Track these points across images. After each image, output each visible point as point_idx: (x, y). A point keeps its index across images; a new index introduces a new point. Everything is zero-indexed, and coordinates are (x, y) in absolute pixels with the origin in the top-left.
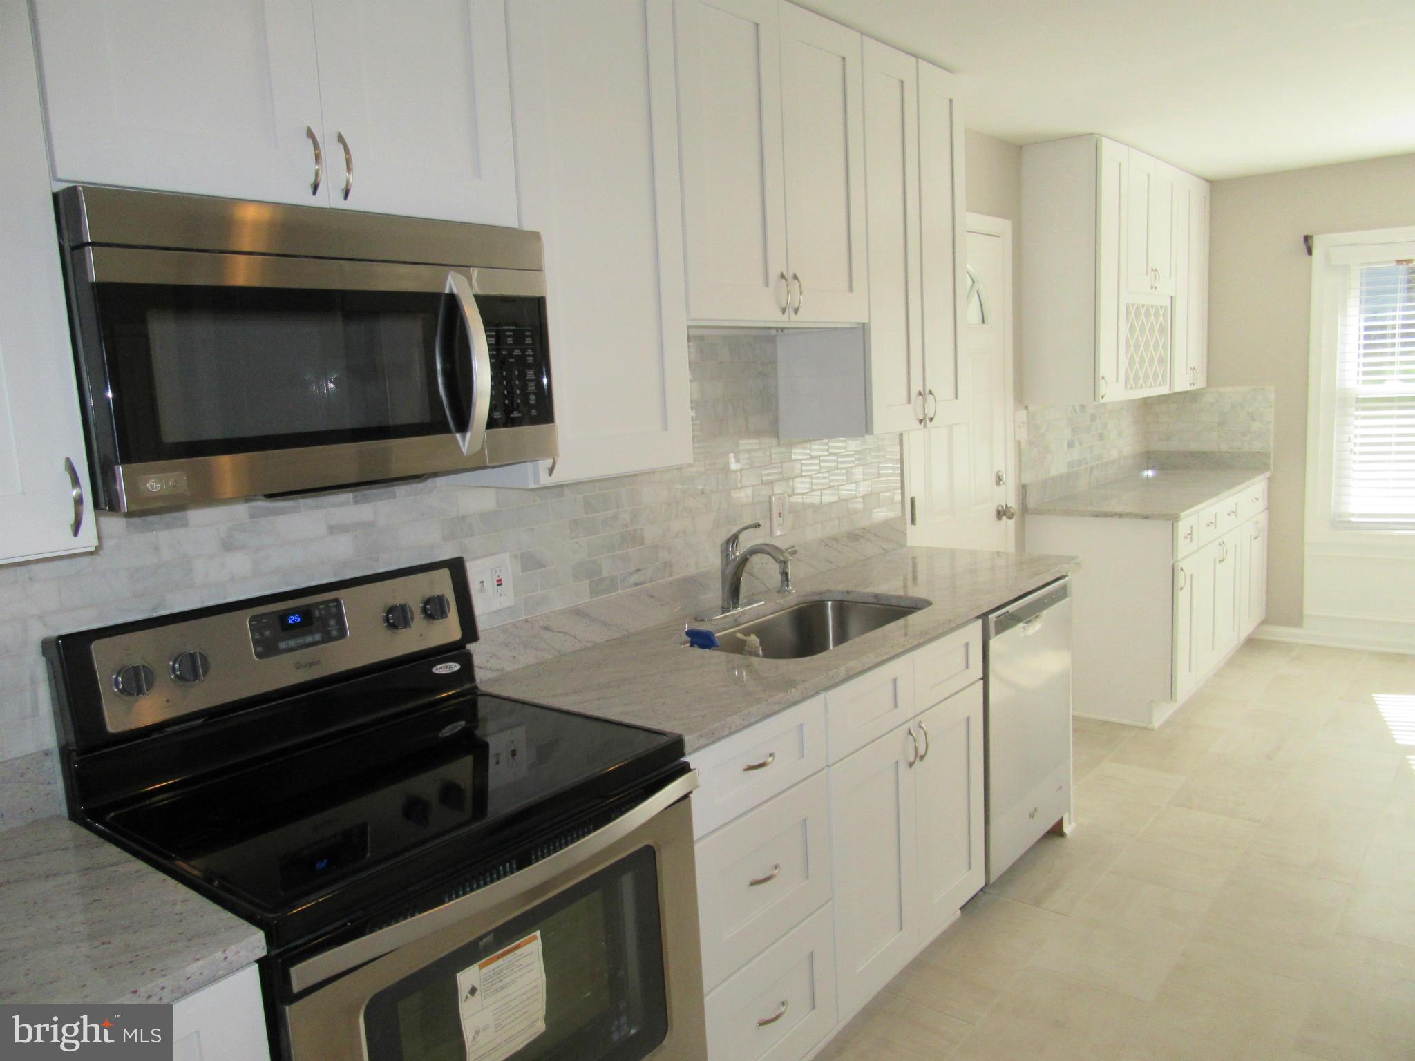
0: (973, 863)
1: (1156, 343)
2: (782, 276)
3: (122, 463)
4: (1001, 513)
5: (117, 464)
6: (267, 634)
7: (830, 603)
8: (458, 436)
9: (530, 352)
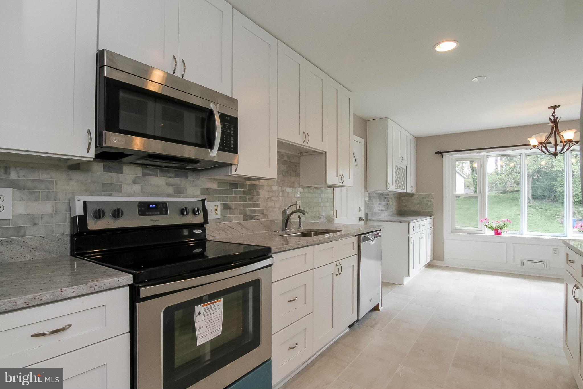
0: (354, 311)
1: (402, 178)
2: (304, 133)
3: (106, 131)
4: (361, 219)
5: (104, 131)
6: (143, 209)
7: (313, 232)
8: (209, 150)
9: (232, 132)
